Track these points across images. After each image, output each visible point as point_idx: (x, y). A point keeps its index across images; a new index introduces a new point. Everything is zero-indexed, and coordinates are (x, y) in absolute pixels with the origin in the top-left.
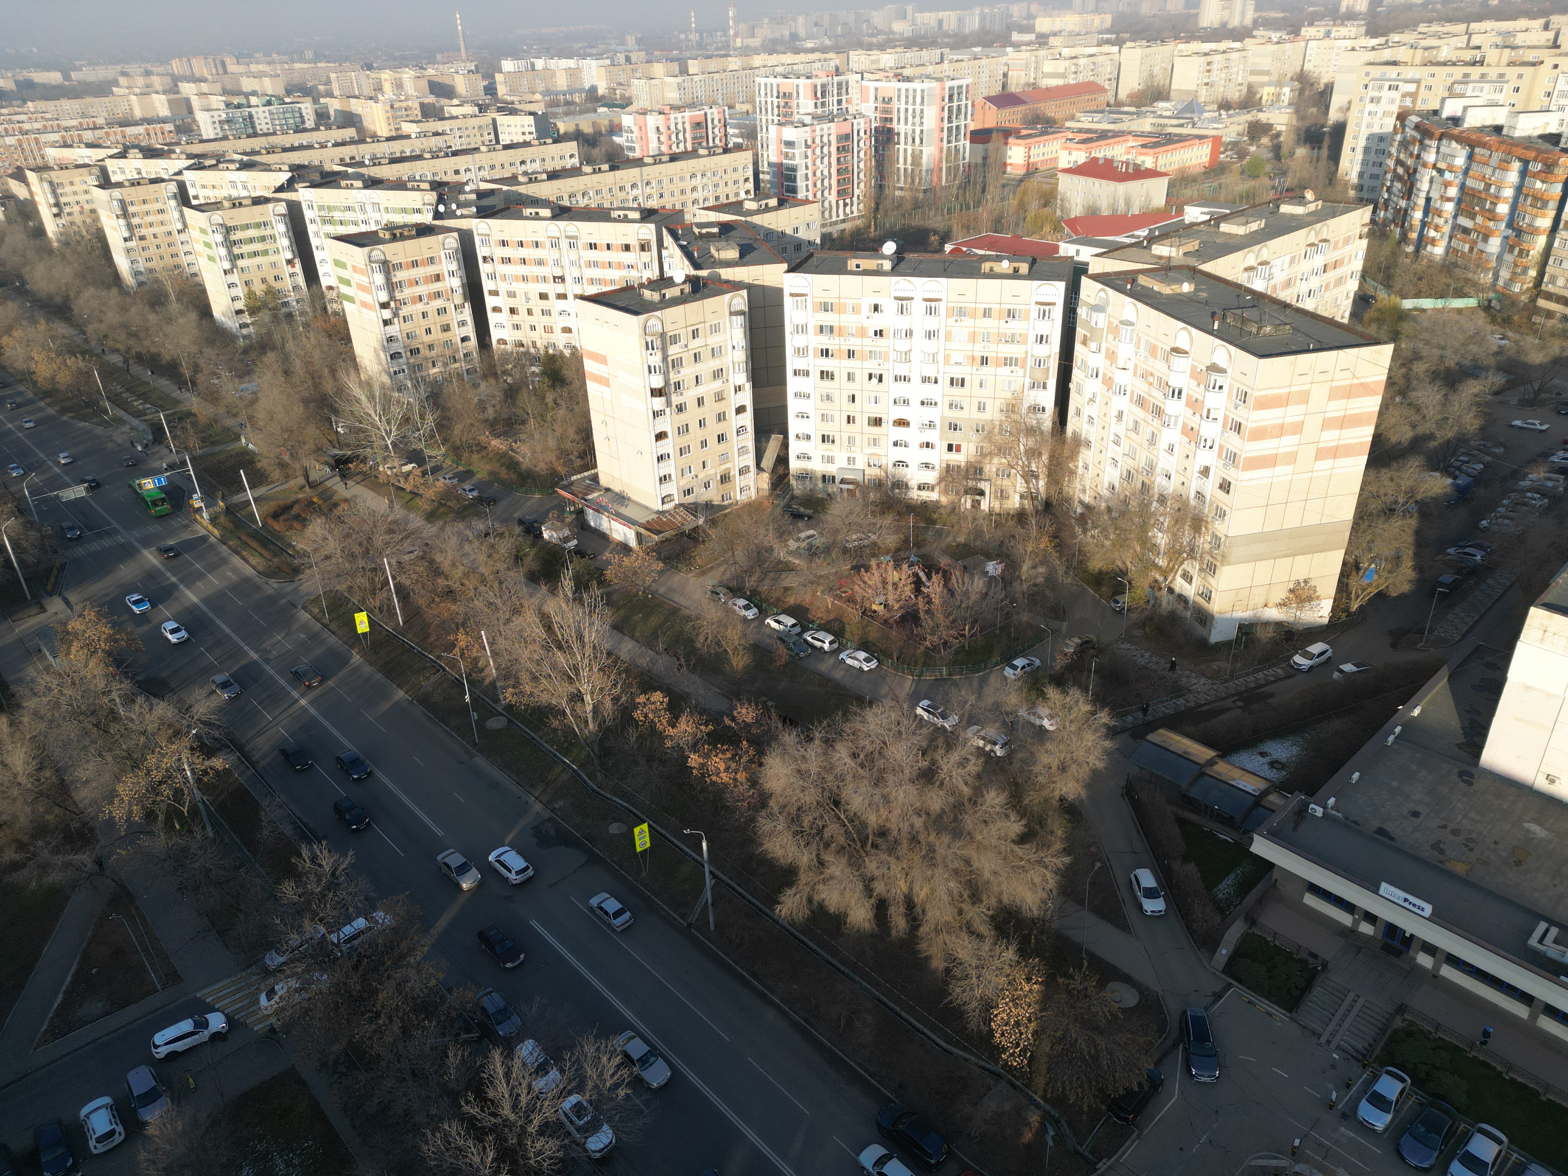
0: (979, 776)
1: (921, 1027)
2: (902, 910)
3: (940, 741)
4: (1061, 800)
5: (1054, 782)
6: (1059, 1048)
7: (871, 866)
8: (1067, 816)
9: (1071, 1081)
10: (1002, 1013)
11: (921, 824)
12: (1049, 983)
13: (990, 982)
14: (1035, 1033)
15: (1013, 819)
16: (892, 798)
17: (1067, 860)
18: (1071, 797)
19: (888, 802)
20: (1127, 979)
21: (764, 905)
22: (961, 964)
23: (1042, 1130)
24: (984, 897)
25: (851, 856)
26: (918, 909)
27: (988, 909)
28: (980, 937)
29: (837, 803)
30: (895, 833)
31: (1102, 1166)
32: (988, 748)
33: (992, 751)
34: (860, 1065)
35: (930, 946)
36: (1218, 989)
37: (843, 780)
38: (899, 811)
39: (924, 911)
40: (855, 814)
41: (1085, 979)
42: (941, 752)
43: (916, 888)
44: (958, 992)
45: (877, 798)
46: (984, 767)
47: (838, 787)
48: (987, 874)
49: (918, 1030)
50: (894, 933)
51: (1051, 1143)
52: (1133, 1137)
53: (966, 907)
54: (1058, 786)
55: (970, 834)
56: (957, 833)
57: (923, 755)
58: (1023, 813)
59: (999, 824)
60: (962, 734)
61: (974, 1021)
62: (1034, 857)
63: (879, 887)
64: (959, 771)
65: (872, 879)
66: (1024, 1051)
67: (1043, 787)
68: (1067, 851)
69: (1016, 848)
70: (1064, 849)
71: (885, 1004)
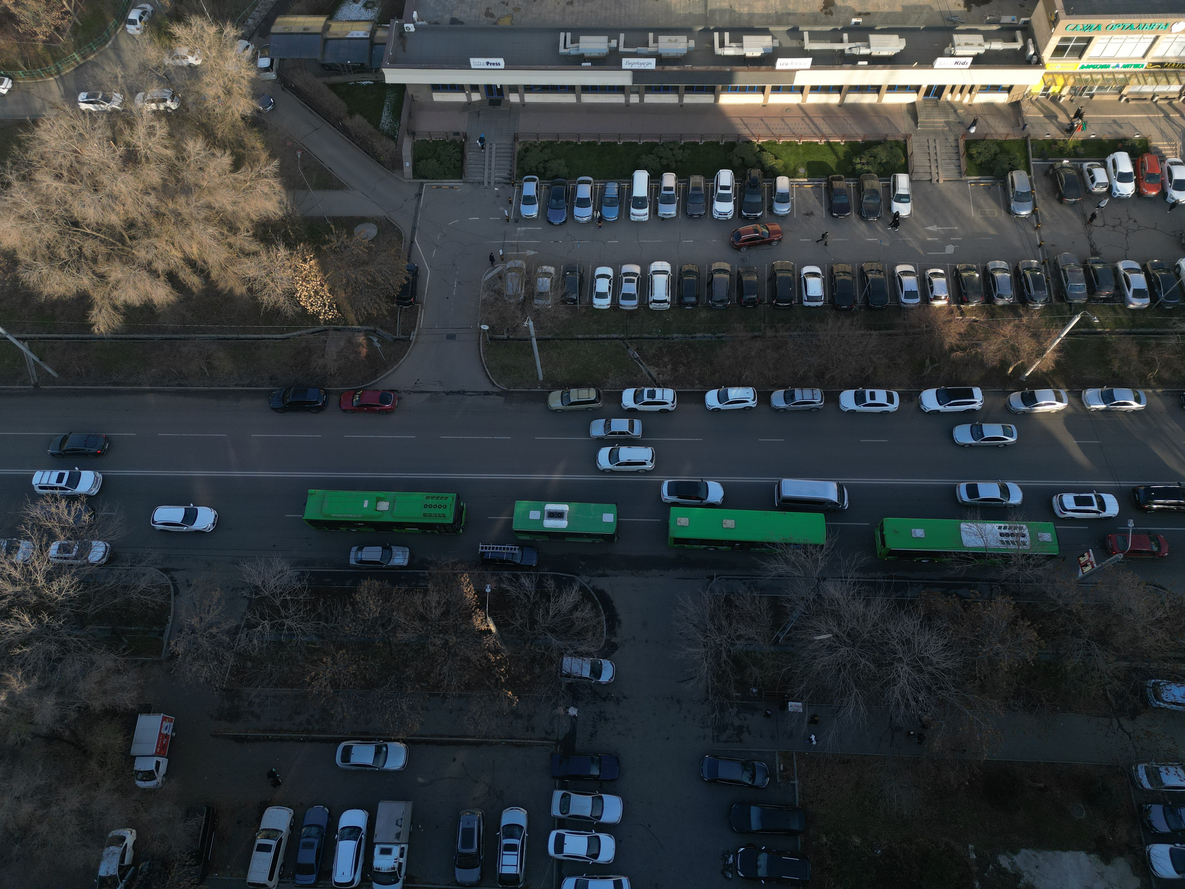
0: (171, 135)
1: (259, 336)
2: (188, 270)
3: (120, 124)
4: (243, 119)
5: (229, 107)
6: (349, 290)
7: (142, 254)
8: (255, 129)
9: (369, 303)
10: (303, 293)
11: (156, 200)
12: (319, 254)
13: (282, 279)
14: (330, 291)
15: (219, 154)
16: (116, 193)
17: (276, 163)
18: (248, 112)
19: (116, 198)
20: (363, 220)
21: (83, 333)
22: (255, 280)
23: (370, 342)
24: (239, 225)
25: (120, 257)
26: (200, 263)
27: (248, 231)
28: (255, 254)
29: (76, 224)
30: (140, 218)
31: (413, 337)
32: (162, 107)
33: (166, 108)
34: (237, 385)
35: (226, 282)
36: (417, 191)
37: (66, 203)
38: (130, 200)
39: (204, 261)
40: (97, 223)
41: (339, 237)
42: (127, 132)
43: (187, 249)
44: (266, 299)
45: (105, 201)
46: (170, 126)
47: (66, 210)
48: (229, 208)
49: (258, 339)
50: (195, 290)
51: (379, 345)
52: (420, 310)
53: (231, 240)
54: (234, 109)
55: (196, 185)
56: (187, 190)
57: (115, 143)
58: (223, 145)
59: (212, 165)
60: (133, 108)
61: (289, 310)
62: (253, 175)
63: (160, 266)
64: (153, 139)
65: (150, 263)
66: (331, 305)
67: (223, 116)
68: (272, 156)
69: (236, 175)
70: (270, 156)
71: (225, 339)
